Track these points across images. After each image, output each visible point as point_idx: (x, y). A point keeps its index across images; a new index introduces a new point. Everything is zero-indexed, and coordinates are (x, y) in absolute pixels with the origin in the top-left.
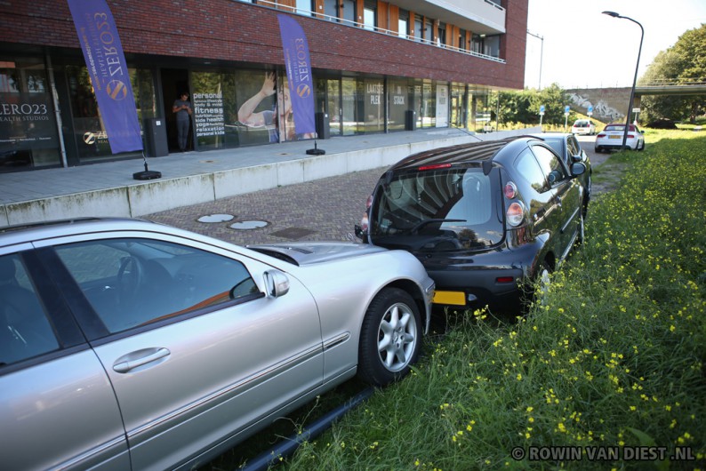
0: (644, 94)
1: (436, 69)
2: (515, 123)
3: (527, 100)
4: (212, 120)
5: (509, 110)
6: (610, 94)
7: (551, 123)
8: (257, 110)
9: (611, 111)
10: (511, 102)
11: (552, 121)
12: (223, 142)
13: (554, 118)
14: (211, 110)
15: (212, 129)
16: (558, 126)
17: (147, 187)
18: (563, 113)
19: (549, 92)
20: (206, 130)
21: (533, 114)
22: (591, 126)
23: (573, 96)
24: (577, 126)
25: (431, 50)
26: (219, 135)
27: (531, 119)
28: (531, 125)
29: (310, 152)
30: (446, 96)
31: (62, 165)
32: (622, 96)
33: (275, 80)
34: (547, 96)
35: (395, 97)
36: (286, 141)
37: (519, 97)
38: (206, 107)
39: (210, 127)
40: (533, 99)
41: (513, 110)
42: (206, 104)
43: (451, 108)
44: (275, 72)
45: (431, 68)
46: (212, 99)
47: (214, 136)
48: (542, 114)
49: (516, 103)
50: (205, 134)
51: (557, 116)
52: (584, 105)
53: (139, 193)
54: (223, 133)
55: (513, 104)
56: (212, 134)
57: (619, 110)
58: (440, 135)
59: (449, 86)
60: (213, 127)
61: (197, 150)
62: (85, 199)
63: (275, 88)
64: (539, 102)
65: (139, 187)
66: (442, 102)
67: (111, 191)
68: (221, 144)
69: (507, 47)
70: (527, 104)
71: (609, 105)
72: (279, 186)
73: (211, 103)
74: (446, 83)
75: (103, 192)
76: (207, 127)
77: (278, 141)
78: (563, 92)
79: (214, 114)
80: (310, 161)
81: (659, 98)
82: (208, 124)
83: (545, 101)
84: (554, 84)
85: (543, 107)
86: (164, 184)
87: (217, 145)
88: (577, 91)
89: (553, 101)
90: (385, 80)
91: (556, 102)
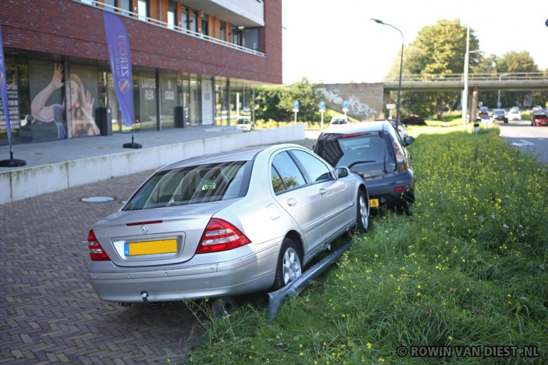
0: (394, 89)
1: (209, 64)
2: (266, 120)
3: (276, 96)
5: (257, 107)
6: (361, 89)
7: (303, 121)
8: (48, 104)
9: (363, 107)
10: (259, 98)
11: (305, 119)
13: (308, 115)
16: (313, 124)
17: (23, 173)
18: (317, 109)
19: (299, 87)
21: (283, 111)
22: (349, 122)
23: (324, 91)
24: (336, 123)
25: (204, 44)
27: (284, 116)
28: (284, 123)
29: (126, 146)
30: (210, 91)
32: (373, 92)
33: (63, 72)
34: (297, 91)
35: (166, 92)
36: (73, 137)
37: (267, 92)
40: (283, 94)
41: (262, 106)
43: (214, 103)
44: (63, 63)
45: (204, 63)
48: (296, 110)
49: (264, 99)
51: (309, 113)
52: (335, 101)
55: (261, 100)
57: (371, 106)
58: (215, 132)
59: (213, 81)
63: (63, 81)
64: (290, 98)
66: (207, 98)
69: (267, 40)
70: (276, 100)
71: (361, 101)
72: (112, 177)
74: (209, 77)
77: (66, 137)
78: (314, 87)
80: (134, 154)
81: (406, 94)
83: (296, 97)
84: (304, 79)
85: (296, 103)
88: (327, 87)
89: (304, 97)
90: (157, 74)
91: (308, 98)
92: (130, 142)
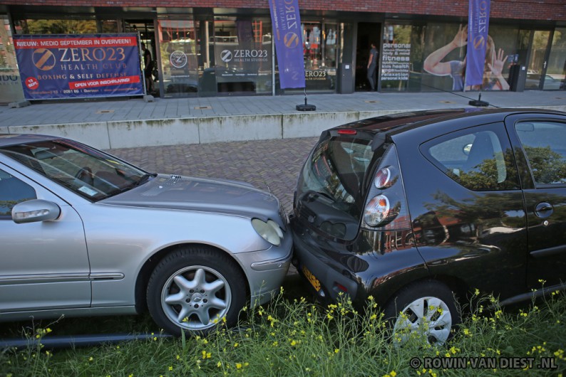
4: (397, 67)
8: (444, 60)
12: (406, 86)
14: (398, 59)
15: (396, 75)
17: (298, 117)
20: (390, 75)
26: (403, 81)
31: (271, 94)
38: (394, 55)
39: (395, 73)
42: (394, 52)
46: (401, 49)
47: (398, 81)
50: (389, 79)
53: (291, 120)
54: (407, 79)
56: (396, 79)
60: (398, 73)
61: (379, 92)
62: (250, 121)
63: (467, 40)
65: (292, 116)
67: (269, 116)
68: (404, 89)
73: (399, 52)
76: (391, 73)
77: (462, 90)
79: (400, 61)
82: (393, 70)
87: (400, 89)
92: (477, 99)
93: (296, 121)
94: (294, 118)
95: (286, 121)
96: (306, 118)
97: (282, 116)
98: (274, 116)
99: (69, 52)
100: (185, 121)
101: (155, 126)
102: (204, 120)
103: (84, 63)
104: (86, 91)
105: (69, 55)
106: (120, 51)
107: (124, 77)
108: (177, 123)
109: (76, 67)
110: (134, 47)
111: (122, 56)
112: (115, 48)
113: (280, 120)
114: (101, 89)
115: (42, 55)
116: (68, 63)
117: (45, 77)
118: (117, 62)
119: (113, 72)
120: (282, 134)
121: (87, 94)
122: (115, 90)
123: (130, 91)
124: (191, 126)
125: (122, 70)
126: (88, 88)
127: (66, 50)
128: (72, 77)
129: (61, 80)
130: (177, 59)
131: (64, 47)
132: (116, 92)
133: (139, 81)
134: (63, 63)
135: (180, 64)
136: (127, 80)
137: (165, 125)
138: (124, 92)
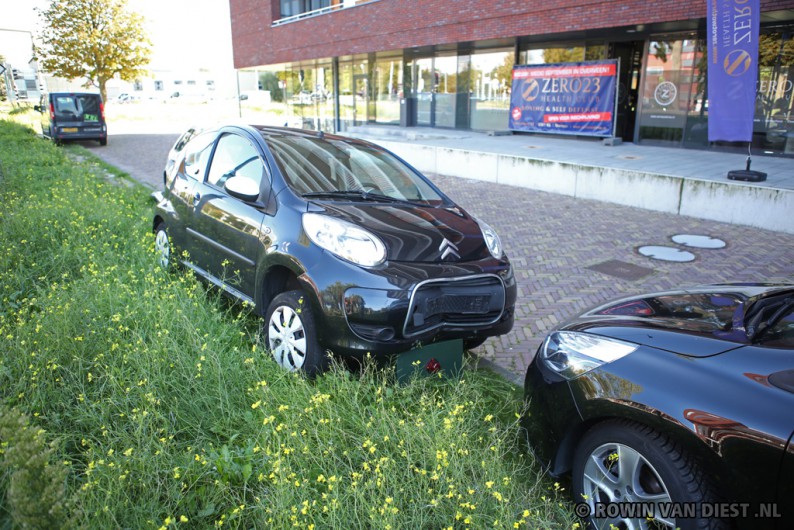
17: (708, 185)
53: (695, 189)
62: (637, 179)
65: (698, 182)
67: (663, 177)
75: (655, 176)
86: (734, 189)
93: (703, 191)
94: (701, 187)
95: (688, 188)
96: (721, 190)
97: (683, 180)
98: (671, 178)
99: (551, 81)
100: (564, 165)
101: (536, 165)
102: (583, 168)
103: (562, 94)
104: (557, 126)
105: (550, 86)
106: (596, 81)
107: (595, 113)
108: (556, 167)
109: (554, 99)
110: (610, 77)
111: (596, 87)
112: (591, 78)
113: (679, 185)
114: (571, 125)
115: (530, 84)
116: (548, 94)
117: (528, 108)
118: (591, 94)
119: (584, 106)
120: (679, 208)
121: (557, 129)
122: (583, 128)
123: (598, 130)
124: (569, 172)
125: (593, 106)
126: (559, 123)
127: (549, 80)
128: (548, 109)
129: (539, 112)
130: (663, 93)
131: (548, 77)
132: (584, 130)
133: (610, 119)
134: (543, 94)
135: (665, 100)
136: (596, 117)
137: (544, 167)
138: (591, 130)
